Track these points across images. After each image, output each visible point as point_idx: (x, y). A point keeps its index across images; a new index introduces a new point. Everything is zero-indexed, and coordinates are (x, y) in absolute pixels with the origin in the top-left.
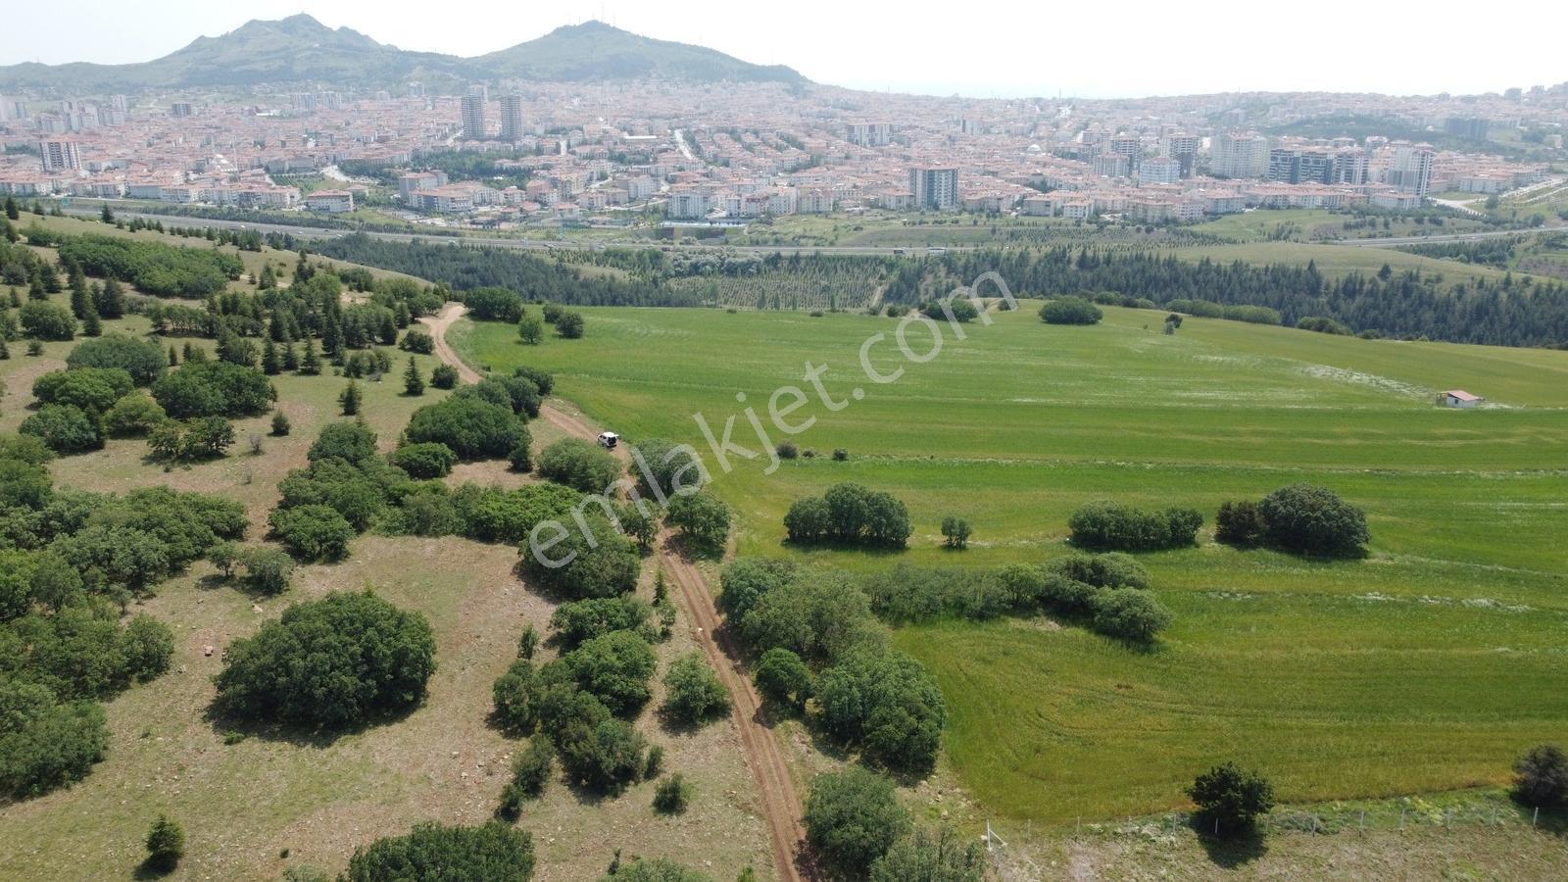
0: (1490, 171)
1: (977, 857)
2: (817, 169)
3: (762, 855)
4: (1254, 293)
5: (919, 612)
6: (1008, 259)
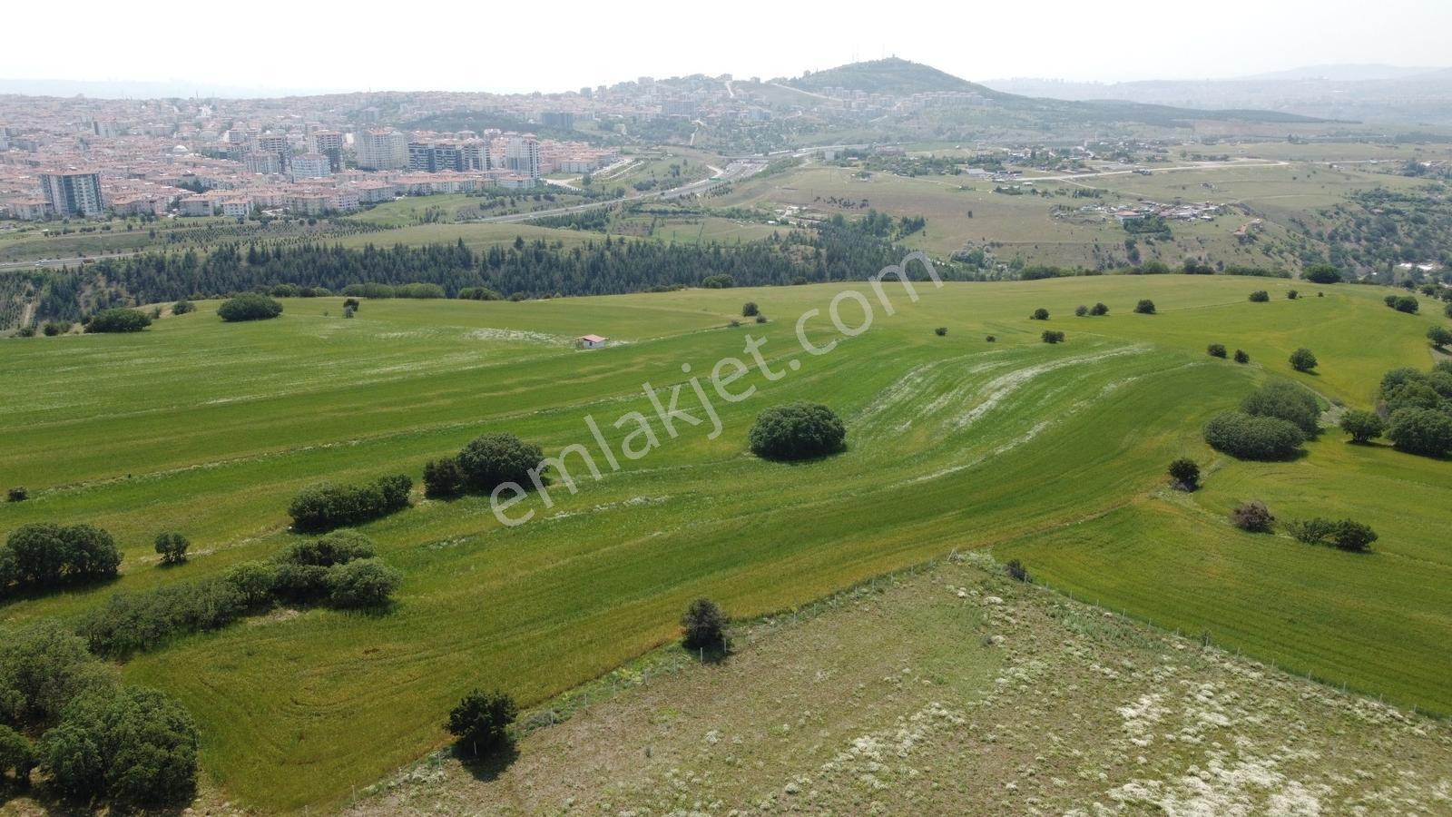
0: (581, 154)
4: (417, 272)
6: (174, 262)
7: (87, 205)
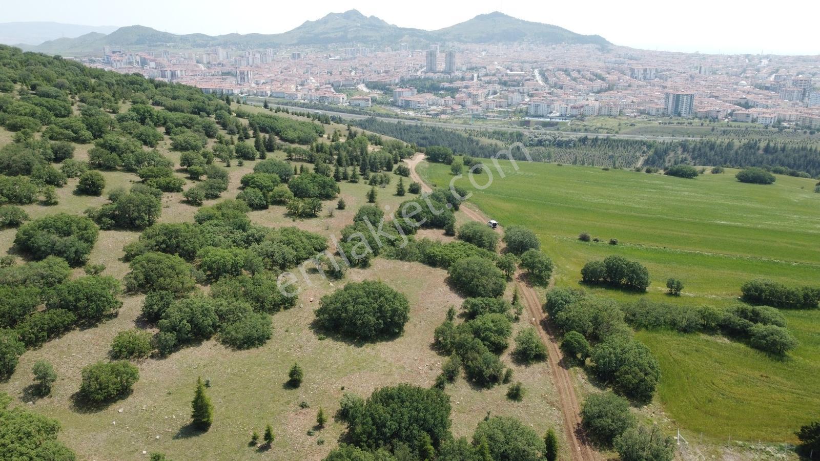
1: (671, 444)
2: (612, 92)
3: (558, 426)
5: (650, 324)
6: (720, 146)
7: (684, 110)
